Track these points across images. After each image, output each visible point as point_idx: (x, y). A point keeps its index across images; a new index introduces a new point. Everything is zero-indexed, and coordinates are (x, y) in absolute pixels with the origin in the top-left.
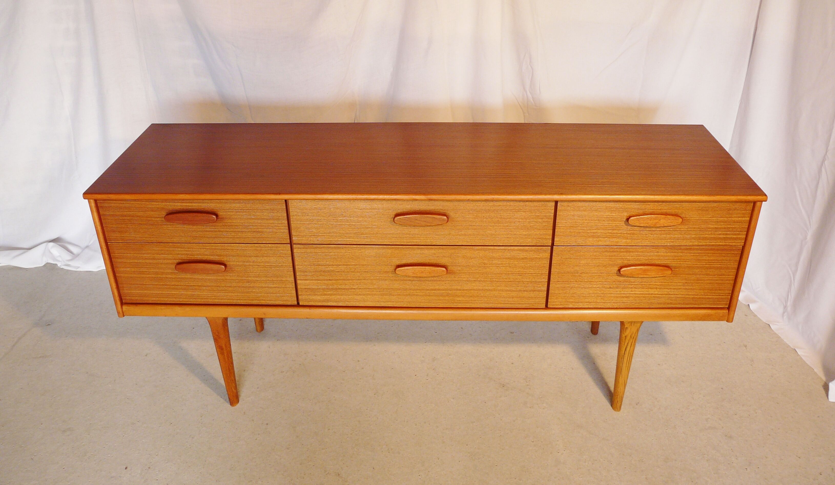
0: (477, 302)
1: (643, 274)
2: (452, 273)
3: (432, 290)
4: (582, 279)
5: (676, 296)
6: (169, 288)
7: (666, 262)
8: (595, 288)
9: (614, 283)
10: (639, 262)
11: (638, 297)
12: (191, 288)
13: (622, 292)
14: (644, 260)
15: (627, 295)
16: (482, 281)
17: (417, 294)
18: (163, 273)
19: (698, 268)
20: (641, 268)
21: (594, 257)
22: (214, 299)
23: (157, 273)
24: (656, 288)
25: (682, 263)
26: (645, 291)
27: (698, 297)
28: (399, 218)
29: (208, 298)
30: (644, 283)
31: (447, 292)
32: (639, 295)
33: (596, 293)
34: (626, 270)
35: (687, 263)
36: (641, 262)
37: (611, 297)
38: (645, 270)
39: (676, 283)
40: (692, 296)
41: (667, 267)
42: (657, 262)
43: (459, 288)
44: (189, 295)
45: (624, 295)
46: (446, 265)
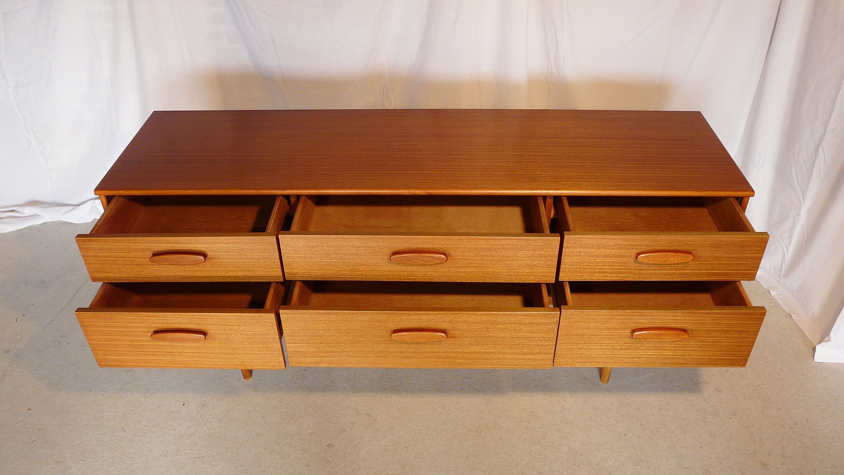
0: (479, 363)
1: (657, 339)
2: (454, 337)
3: (430, 352)
4: (591, 341)
5: (691, 357)
6: (147, 355)
7: (683, 326)
8: (605, 349)
9: (626, 345)
10: (653, 326)
11: (650, 358)
12: (170, 354)
13: (634, 353)
14: (659, 323)
15: (639, 356)
16: (484, 344)
17: (415, 356)
18: (138, 340)
19: (716, 331)
20: (655, 333)
21: (605, 321)
22: (196, 364)
23: (130, 341)
24: (671, 350)
25: (700, 326)
26: (658, 352)
27: (715, 357)
28: (395, 257)
29: (189, 363)
30: (657, 345)
31: (447, 354)
32: (651, 356)
33: (605, 354)
34: (639, 334)
35: (705, 326)
36: (656, 325)
37: (621, 357)
38: (660, 335)
39: (692, 345)
40: (708, 357)
41: (684, 330)
42: (673, 326)
43: (460, 350)
44: (169, 361)
45: (635, 356)
46: (445, 330)
